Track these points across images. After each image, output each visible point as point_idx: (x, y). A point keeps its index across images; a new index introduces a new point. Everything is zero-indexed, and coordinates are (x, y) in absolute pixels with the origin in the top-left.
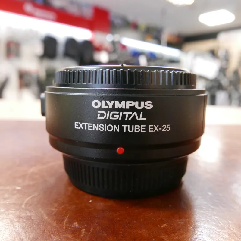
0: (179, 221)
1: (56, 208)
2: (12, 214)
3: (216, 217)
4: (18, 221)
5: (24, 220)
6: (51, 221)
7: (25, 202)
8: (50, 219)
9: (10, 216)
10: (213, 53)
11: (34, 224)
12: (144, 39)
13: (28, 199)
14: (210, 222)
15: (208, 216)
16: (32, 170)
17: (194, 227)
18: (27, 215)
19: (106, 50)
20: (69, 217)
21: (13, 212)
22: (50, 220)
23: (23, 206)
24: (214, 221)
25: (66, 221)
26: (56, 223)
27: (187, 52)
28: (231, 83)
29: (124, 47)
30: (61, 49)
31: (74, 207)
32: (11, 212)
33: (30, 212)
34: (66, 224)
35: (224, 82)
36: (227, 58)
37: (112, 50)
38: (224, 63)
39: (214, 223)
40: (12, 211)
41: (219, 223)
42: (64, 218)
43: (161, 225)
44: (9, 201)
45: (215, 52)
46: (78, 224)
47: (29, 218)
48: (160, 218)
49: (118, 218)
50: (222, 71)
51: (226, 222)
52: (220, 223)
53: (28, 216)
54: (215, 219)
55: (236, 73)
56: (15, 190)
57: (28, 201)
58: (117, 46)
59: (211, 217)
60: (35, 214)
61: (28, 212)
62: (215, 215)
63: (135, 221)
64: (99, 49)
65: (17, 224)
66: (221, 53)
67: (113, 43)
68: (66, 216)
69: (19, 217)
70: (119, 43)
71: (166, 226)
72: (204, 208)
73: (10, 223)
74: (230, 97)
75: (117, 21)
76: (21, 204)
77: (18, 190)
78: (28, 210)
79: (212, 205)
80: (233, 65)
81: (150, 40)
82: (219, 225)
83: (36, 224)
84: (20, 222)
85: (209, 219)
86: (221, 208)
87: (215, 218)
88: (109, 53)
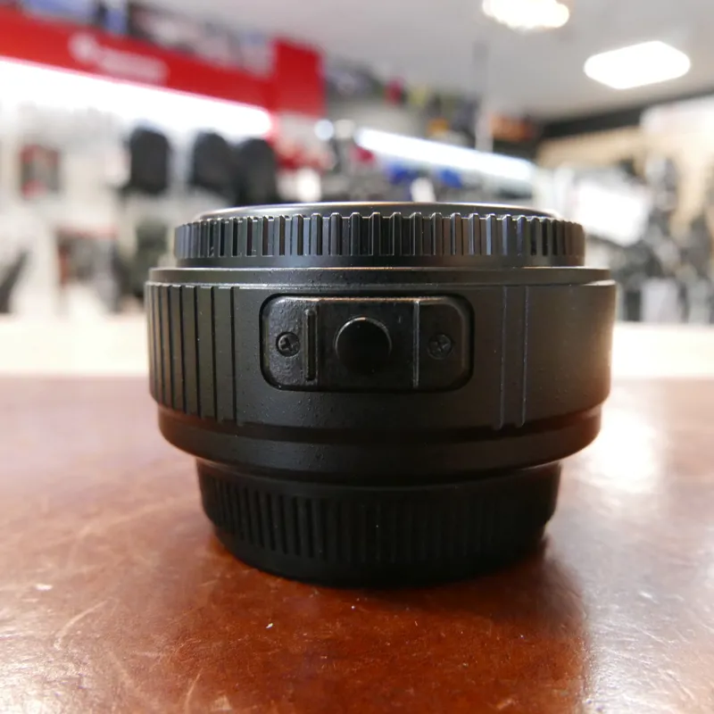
0: (553, 688)
1: (160, 649)
2: (19, 671)
3: (670, 672)
4: (40, 696)
5: (59, 693)
6: (143, 694)
7: (64, 633)
8: (139, 688)
9: (14, 679)
10: (630, 169)
11: (91, 705)
12: (424, 133)
13: (72, 622)
14: (653, 689)
15: (646, 669)
16: (87, 529)
17: (603, 707)
18: (69, 674)
19: (315, 166)
20: (201, 678)
21: (25, 665)
22: (141, 691)
23: (57, 646)
24: (666, 685)
25: (193, 693)
26: (160, 700)
27: (552, 169)
28: (685, 255)
29: (366, 156)
30: (180, 166)
31: (217, 644)
32: (18, 666)
33: (79, 663)
34: (191, 703)
35: (666, 253)
36: (671, 183)
37: (331, 167)
38: (663, 197)
39: (667, 693)
40: (21, 662)
41: (682, 690)
42: (187, 682)
43: (496, 703)
44: (11, 629)
45: (637, 166)
46: (231, 701)
47: (75, 685)
48: (493, 679)
49: (359, 682)
50: (659, 219)
51: (704, 688)
52: (684, 693)
53: (70, 679)
54: (668, 679)
55: (699, 224)
56: (33, 592)
57: (73, 629)
58: (347, 153)
59: (654, 670)
60: (94, 670)
61: (71, 665)
62: (666, 666)
63: (411, 691)
64: (292, 164)
65: (37, 704)
66: (653, 168)
67: (335, 144)
68: (193, 676)
69: (44, 681)
70: (352, 143)
71: (511, 705)
72: (630, 643)
73: (12, 702)
74: (683, 295)
75: (345, 81)
76: (52, 640)
77: (44, 593)
78: (71, 659)
79: (657, 632)
80: (691, 201)
81: (443, 134)
82: (683, 698)
83: (95, 705)
84: (45, 698)
85: (648, 680)
86: (685, 640)
87: (670, 676)
88: (324, 174)
